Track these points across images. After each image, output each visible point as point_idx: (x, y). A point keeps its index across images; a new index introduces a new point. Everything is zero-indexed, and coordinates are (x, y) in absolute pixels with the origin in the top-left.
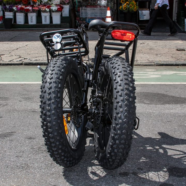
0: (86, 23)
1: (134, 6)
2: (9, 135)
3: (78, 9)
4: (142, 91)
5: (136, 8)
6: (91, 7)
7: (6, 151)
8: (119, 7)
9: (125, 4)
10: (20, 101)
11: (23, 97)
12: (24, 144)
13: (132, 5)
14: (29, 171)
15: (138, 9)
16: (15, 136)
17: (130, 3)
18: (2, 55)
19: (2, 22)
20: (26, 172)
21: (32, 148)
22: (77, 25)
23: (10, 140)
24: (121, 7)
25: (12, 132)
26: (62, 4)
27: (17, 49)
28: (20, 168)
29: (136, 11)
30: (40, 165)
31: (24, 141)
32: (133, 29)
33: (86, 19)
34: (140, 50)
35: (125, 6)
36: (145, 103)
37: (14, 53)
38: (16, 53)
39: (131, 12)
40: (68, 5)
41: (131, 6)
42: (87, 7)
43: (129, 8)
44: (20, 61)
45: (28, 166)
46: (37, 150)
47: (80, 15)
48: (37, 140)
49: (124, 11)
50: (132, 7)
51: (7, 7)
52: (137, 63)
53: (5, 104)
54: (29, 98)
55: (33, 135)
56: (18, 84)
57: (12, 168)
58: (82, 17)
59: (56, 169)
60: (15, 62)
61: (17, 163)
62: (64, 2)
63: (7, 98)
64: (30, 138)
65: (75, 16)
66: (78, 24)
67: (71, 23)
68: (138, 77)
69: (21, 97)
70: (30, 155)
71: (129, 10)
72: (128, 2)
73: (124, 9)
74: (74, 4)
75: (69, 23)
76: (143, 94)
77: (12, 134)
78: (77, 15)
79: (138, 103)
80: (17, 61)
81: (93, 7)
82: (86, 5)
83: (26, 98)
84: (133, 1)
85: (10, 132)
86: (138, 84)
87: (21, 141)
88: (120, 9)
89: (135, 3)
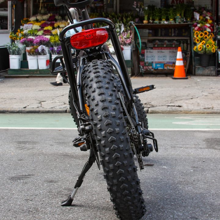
0: (152, 68)
1: (212, 46)
2: (25, 177)
3: (143, 52)
4: (214, 137)
5: (214, 49)
6: (159, 49)
7: (14, 193)
8: (193, 48)
9: (201, 44)
10: (51, 145)
11: (58, 141)
12: (40, 187)
13: (209, 44)
14: (37, 216)
15: (217, 50)
16: (32, 179)
17: (207, 43)
18: (43, 101)
19: (49, 67)
20: (32, 217)
21: (49, 192)
22: (141, 72)
23: (24, 183)
24: (195, 47)
25: (29, 175)
26: (122, 45)
27: (62, 96)
28: (25, 212)
29: (214, 52)
30: (53, 210)
31: (41, 184)
32: (211, 75)
33: (152, 64)
34: (218, 97)
35: (201, 47)
36: (216, 149)
37: (58, 99)
38: (60, 100)
39: (208, 53)
40: (130, 46)
41: (208, 46)
42: (154, 49)
43: (205, 49)
44: (64, 108)
45: (37, 210)
46: (56, 194)
47: (144, 59)
48: (60, 184)
49: (199, 53)
50: (210, 46)
51: (54, 49)
52: (213, 110)
53: (32, 147)
54: (63, 143)
55: (55, 178)
56: (54, 130)
57: (15, 212)
58: (148, 62)
59: (74, 215)
60: (58, 108)
61: (24, 207)
62: (124, 42)
63: (35, 142)
64: (51, 181)
65: (139, 60)
66: (143, 70)
67: (133, 68)
68: (211, 124)
69: (54, 142)
70: (44, 199)
71: (205, 51)
72: (204, 41)
73: (199, 50)
74: (137, 45)
75: (131, 68)
76: (215, 140)
77: (29, 177)
78: (141, 59)
79: (206, 149)
80: (61, 108)
81: (161, 49)
82: (152, 46)
83: (60, 143)
84: (210, 40)
85: (27, 174)
86: (210, 131)
87: (38, 184)
88: (194, 51)
89: (213, 43)
